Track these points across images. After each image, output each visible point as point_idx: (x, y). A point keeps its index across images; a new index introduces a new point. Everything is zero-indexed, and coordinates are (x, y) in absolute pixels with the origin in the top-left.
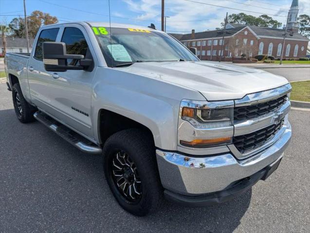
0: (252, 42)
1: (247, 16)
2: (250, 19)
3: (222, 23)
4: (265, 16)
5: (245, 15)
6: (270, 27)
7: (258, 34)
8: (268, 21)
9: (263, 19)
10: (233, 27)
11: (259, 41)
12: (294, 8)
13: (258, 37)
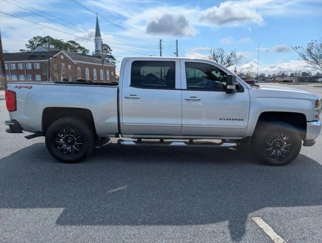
0: (70, 66)
1: (54, 40)
2: (58, 43)
3: (26, 45)
4: (73, 42)
5: (52, 39)
6: (79, 53)
7: (74, 59)
8: (77, 47)
9: (71, 44)
10: (46, 51)
11: (76, 66)
12: (98, 38)
13: (75, 62)
